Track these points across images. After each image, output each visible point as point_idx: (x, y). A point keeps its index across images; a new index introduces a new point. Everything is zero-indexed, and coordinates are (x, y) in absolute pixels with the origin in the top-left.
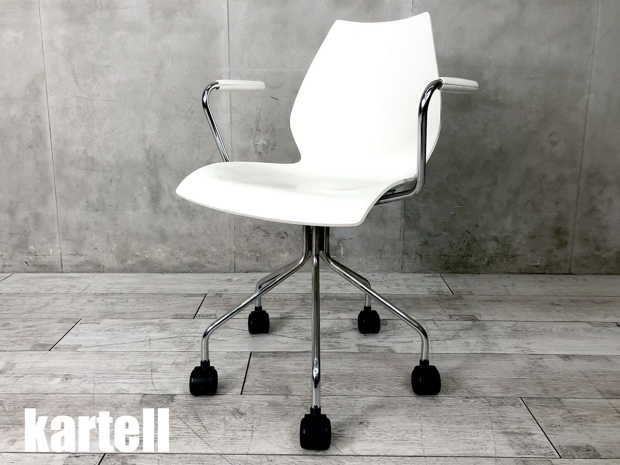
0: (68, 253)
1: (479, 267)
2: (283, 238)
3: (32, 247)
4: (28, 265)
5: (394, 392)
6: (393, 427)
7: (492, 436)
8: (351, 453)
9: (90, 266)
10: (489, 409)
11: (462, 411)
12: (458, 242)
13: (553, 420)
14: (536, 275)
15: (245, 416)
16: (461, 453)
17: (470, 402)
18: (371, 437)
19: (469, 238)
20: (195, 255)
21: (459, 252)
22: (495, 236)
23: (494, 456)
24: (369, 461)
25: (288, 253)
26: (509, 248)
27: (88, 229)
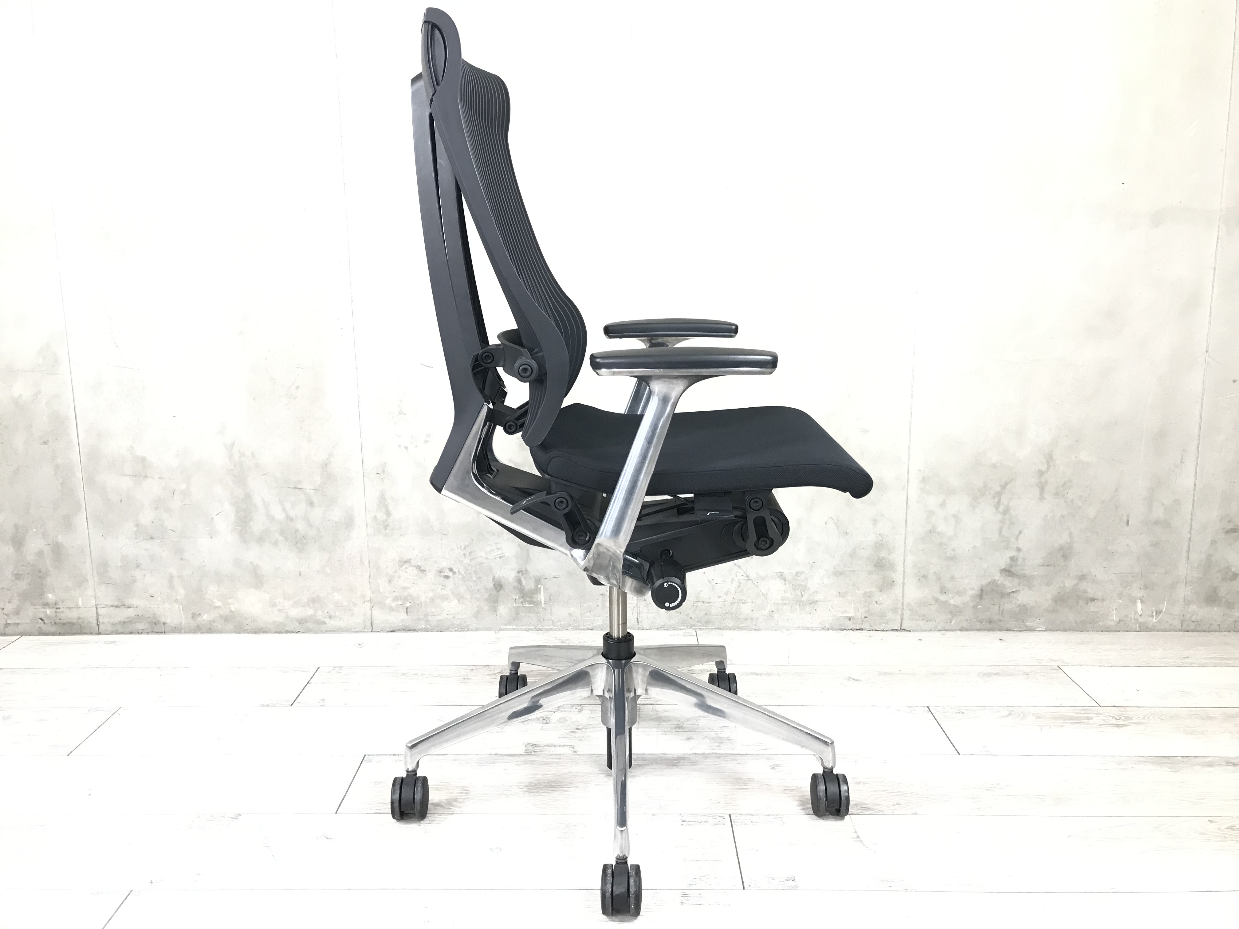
0: (108, 604)
1: (757, 619)
2: (447, 577)
3: (50, 596)
4: (44, 623)
9: (143, 624)
12: (722, 581)
14: (848, 632)
19: (739, 575)
20: (308, 605)
21: (725, 596)
22: (780, 572)
25: (457, 601)
26: (803, 591)
27: (138, 566)
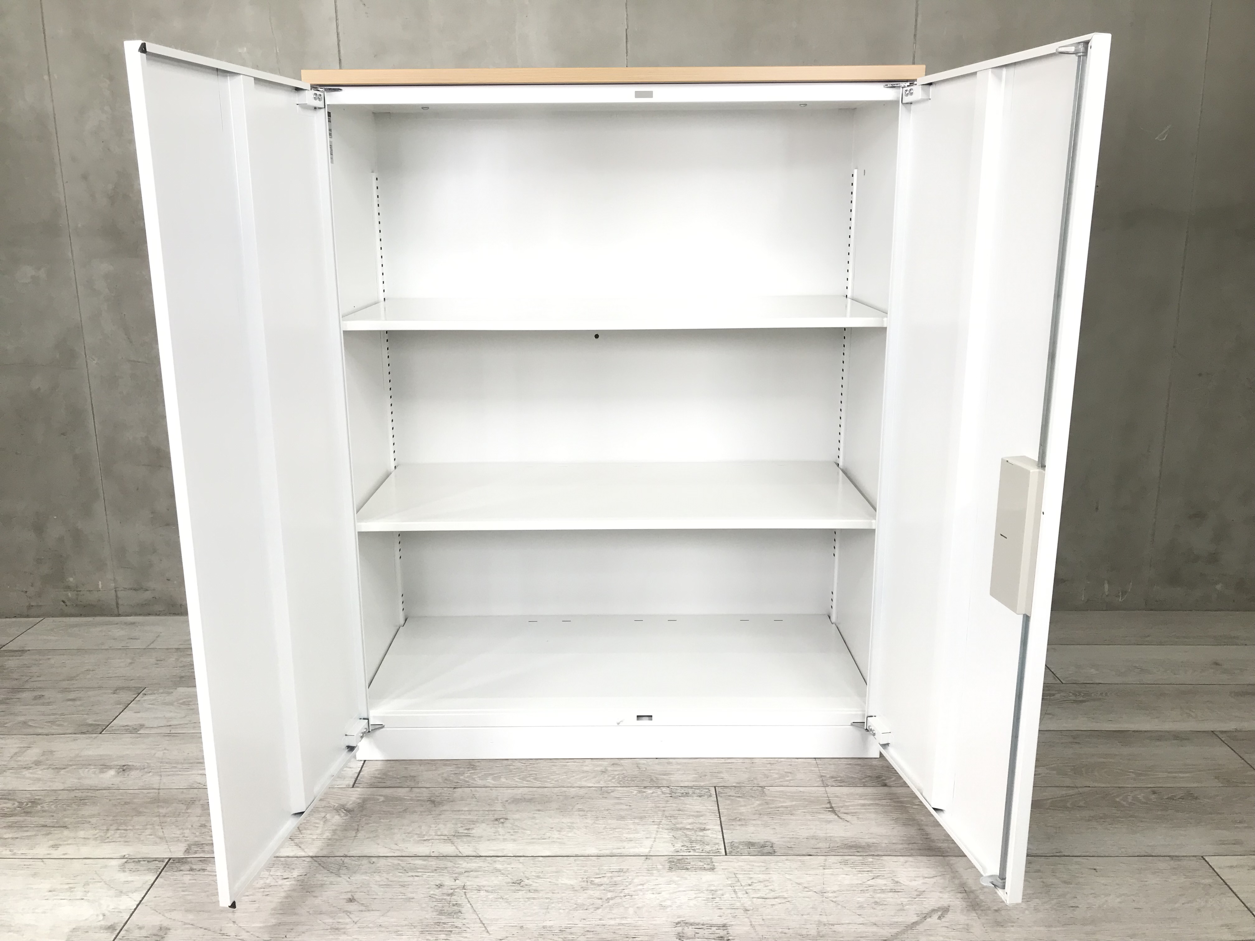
0: (126, 587)
3: (71, 579)
4: (66, 605)
5: (553, 782)
6: (536, 824)
7: (655, 832)
8: (474, 854)
9: (160, 606)
10: (668, 801)
11: (631, 804)
13: (741, 814)
15: (351, 813)
16: (607, 852)
17: (647, 793)
18: (503, 835)
23: (646, 854)
24: (491, 862)
27: (155, 551)
